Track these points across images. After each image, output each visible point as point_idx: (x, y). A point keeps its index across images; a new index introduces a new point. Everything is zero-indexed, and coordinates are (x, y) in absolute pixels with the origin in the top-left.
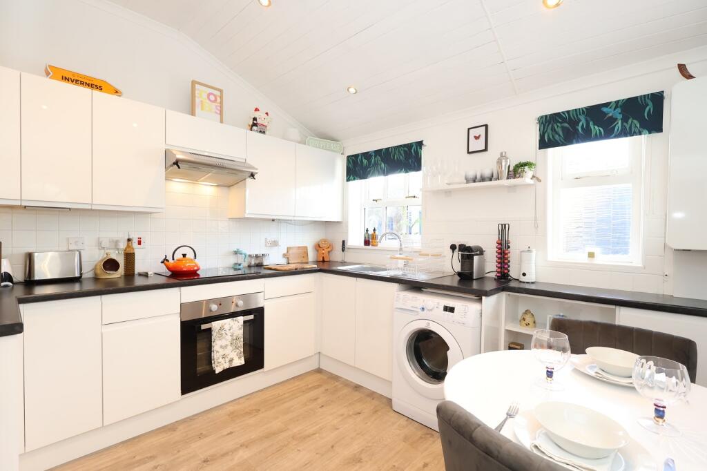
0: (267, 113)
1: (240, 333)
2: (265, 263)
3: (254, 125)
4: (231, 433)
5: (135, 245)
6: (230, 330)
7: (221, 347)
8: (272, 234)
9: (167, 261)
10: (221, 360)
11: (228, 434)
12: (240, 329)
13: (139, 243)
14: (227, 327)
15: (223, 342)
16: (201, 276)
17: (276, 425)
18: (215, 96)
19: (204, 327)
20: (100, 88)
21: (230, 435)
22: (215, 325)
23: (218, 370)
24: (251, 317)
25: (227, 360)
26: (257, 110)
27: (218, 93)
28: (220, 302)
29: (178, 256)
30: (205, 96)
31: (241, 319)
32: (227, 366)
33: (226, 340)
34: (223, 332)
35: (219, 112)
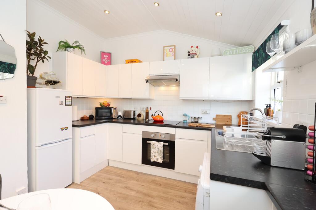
0: (197, 47)
1: (161, 149)
2: (199, 122)
3: (189, 55)
4: (143, 185)
5: (149, 109)
6: (157, 146)
7: (154, 152)
8: (206, 107)
9: (153, 116)
10: (153, 157)
11: (142, 185)
12: (162, 147)
13: (150, 109)
14: (156, 145)
15: (155, 151)
16: (164, 123)
17: (155, 194)
18: (172, 49)
19: (148, 142)
20: (135, 62)
21: (142, 186)
22: (152, 142)
23: (152, 160)
24: (167, 144)
25: (156, 158)
26: (192, 47)
27: (173, 47)
28: (155, 134)
29: (157, 114)
30: (168, 51)
31: (162, 143)
32: (156, 160)
33: (156, 150)
34: (154, 146)
35: (173, 55)
